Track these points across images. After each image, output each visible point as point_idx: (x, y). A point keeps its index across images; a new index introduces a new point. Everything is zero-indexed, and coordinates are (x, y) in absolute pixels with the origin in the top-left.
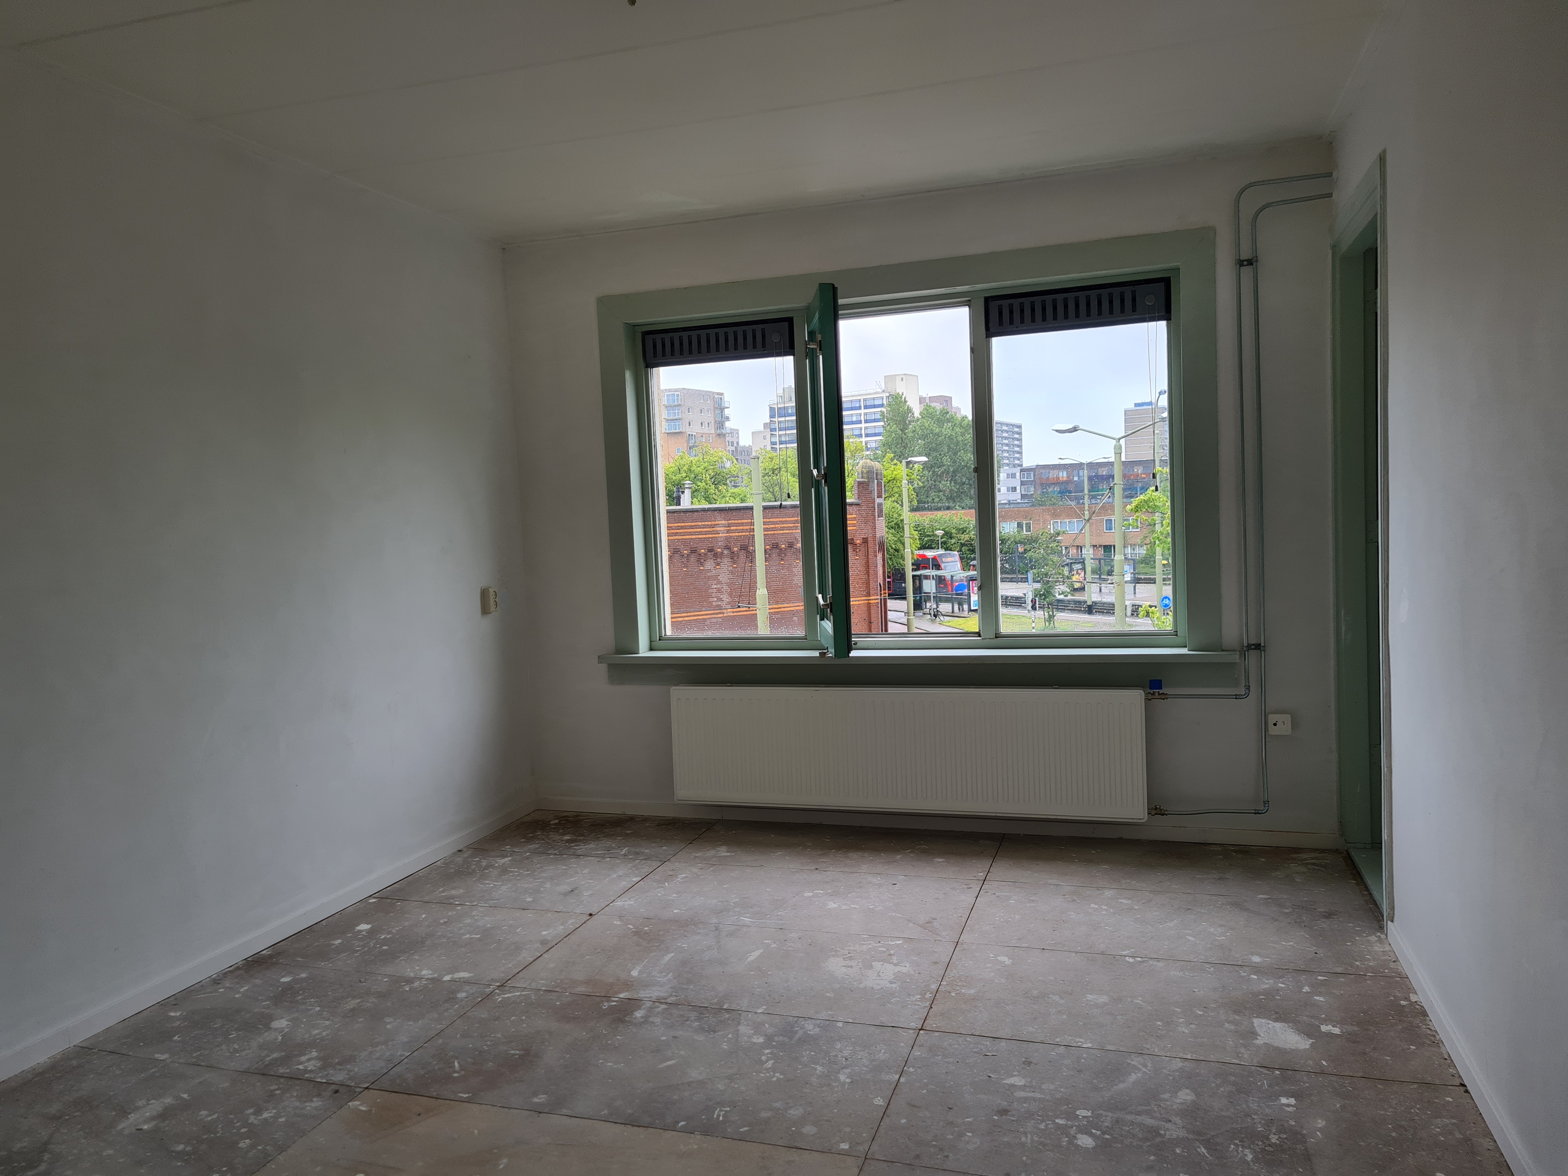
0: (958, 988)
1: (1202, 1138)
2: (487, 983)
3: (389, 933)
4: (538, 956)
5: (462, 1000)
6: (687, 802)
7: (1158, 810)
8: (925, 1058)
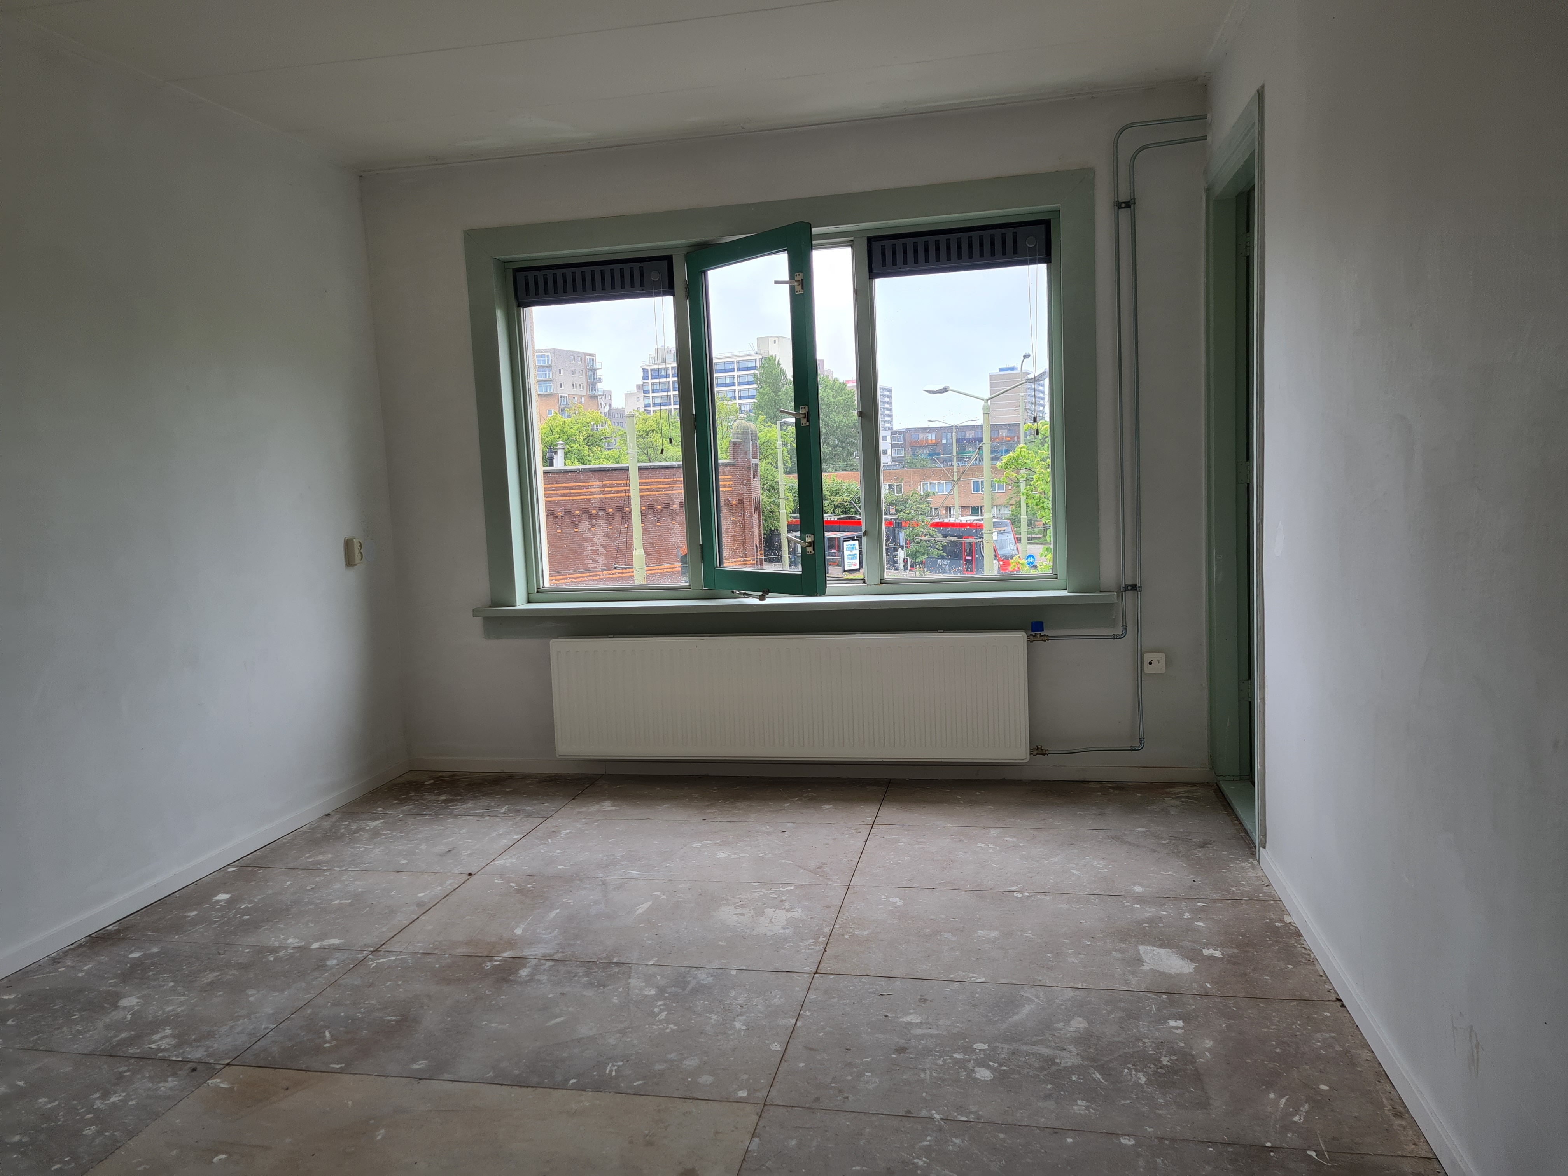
0: (851, 931)
1: (1096, 1064)
2: (359, 949)
3: (251, 902)
4: (414, 919)
5: (332, 968)
6: (570, 757)
7: (1040, 750)
8: (822, 1001)
